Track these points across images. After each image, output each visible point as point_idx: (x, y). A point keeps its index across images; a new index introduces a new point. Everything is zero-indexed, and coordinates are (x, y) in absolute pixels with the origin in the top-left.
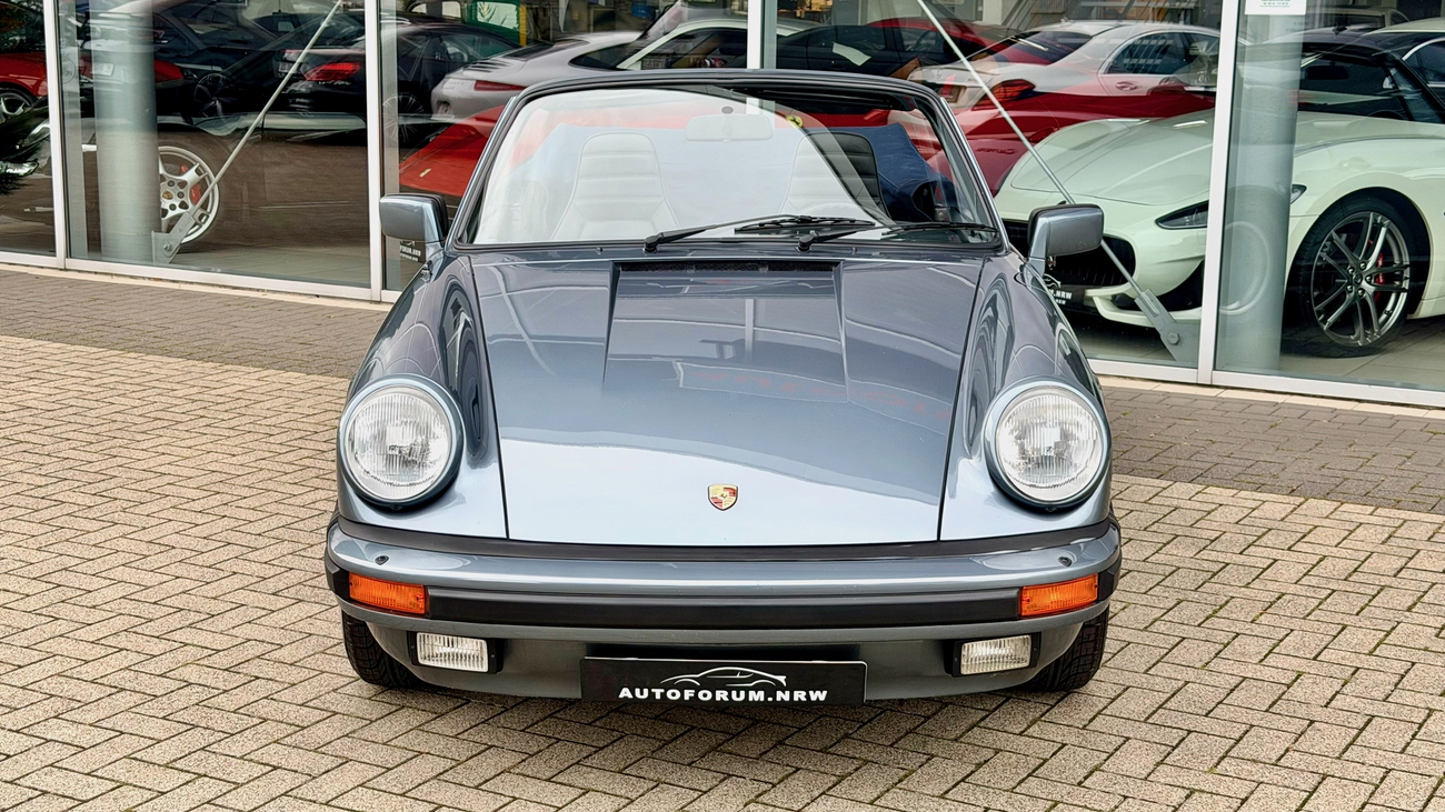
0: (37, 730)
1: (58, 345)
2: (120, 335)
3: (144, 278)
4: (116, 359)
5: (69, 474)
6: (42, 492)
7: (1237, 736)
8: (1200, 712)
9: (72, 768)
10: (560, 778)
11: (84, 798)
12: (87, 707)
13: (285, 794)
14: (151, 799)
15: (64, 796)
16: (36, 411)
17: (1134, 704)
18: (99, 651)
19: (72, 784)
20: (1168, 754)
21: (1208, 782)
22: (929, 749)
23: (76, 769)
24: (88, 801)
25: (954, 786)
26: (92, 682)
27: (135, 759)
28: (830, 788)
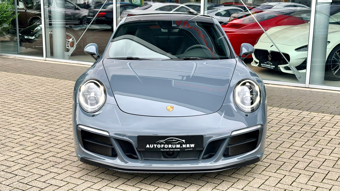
0: (48, 169)
1: (45, 78)
2: (59, 76)
3: (63, 62)
4: (59, 81)
5: (50, 108)
6: (45, 113)
7: (326, 173)
8: (317, 167)
9: (57, 179)
10: (169, 182)
11: (61, 186)
12: (59, 164)
13: (106, 185)
14: (76, 186)
15: (56, 186)
16: (42, 94)
17: (301, 165)
18: (61, 150)
19: (58, 183)
20: (311, 178)
21: (321, 185)
22: (254, 176)
23: (58, 179)
24: (61, 187)
25: (261, 185)
26: (60, 158)
27: (71, 177)
28: (232, 185)
